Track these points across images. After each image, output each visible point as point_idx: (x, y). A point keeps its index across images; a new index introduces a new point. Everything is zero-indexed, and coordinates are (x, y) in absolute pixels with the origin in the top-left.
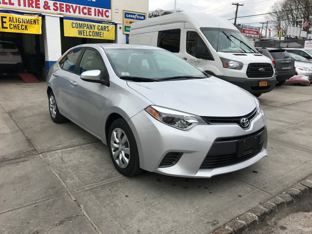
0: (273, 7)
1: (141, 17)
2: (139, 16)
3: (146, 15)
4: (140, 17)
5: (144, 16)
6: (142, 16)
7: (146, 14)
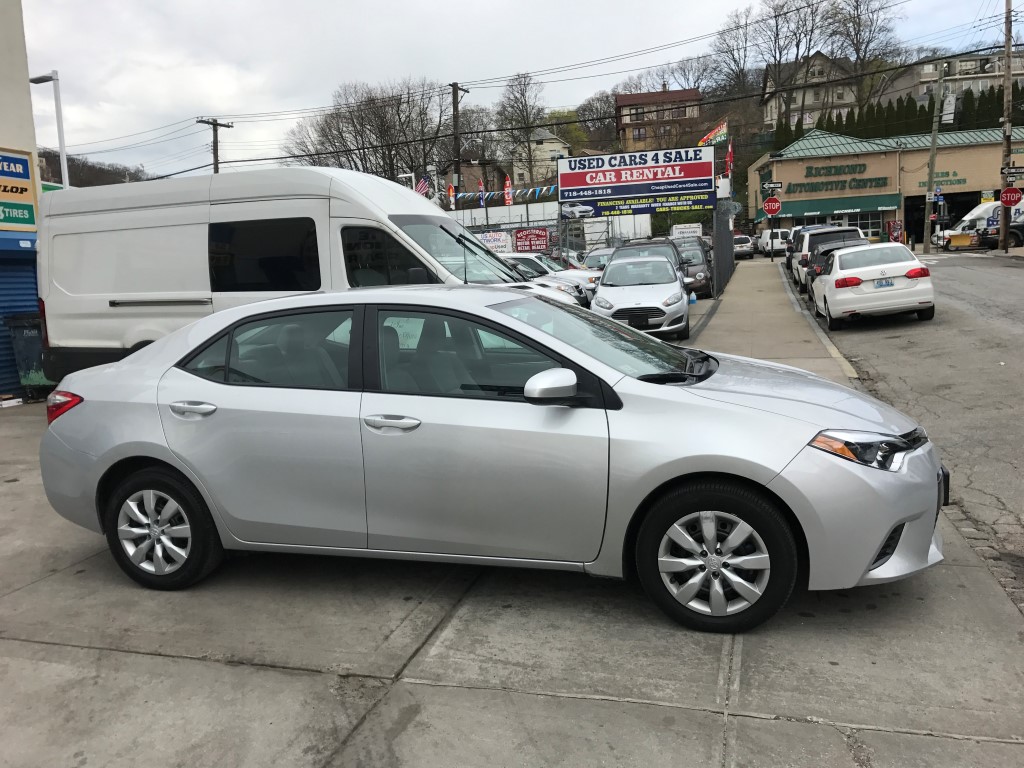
0: (293, 132)
1: (12, 165)
2: (5, 164)
3: (31, 158)
4: (9, 166)
5: (24, 163)
6: (16, 161)
7: (29, 154)
